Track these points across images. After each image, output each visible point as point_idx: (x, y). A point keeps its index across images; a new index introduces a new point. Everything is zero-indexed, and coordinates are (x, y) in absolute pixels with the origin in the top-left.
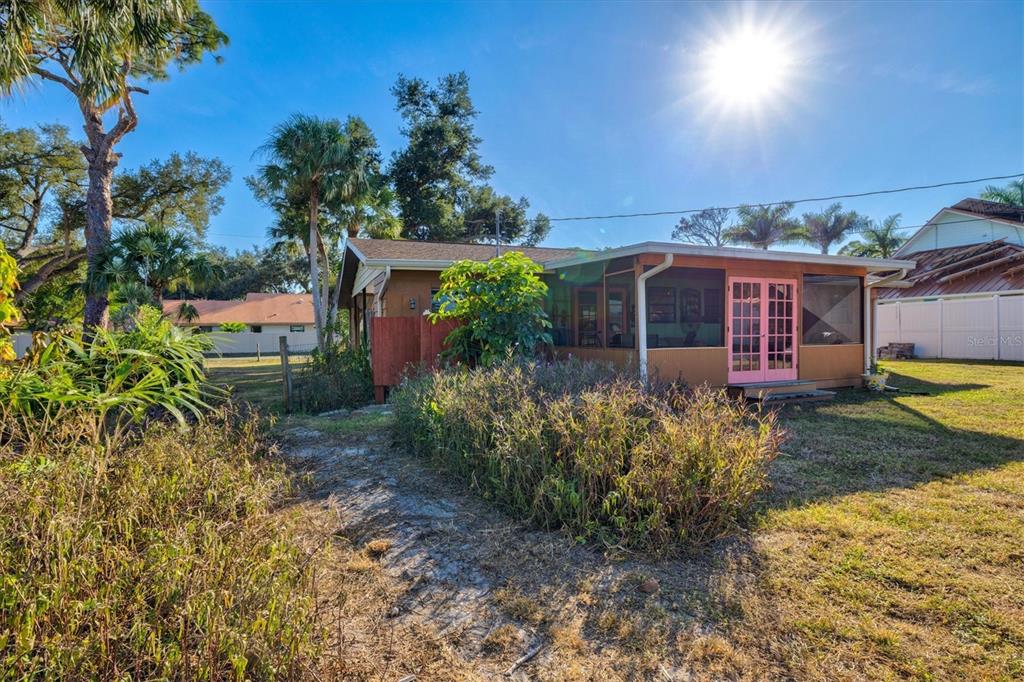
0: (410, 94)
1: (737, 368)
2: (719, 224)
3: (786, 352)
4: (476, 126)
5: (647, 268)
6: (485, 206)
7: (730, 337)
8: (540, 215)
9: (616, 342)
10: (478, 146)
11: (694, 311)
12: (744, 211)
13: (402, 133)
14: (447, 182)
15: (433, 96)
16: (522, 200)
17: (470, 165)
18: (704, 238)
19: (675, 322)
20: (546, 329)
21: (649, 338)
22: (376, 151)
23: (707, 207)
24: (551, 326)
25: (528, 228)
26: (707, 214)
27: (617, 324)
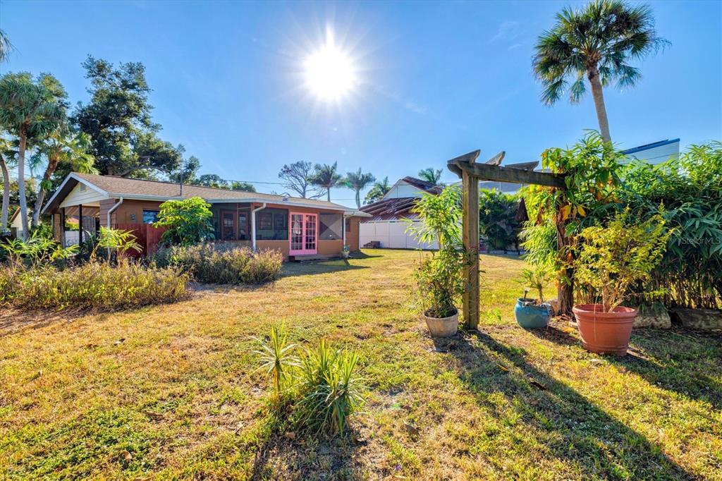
0: (98, 69)
1: (293, 249)
2: (306, 171)
3: (313, 242)
4: (149, 99)
5: (256, 207)
6: (151, 147)
7: (290, 236)
8: (192, 157)
9: (243, 238)
10: (150, 110)
11: (281, 225)
12: (317, 167)
13: (89, 91)
14: (123, 128)
15: (117, 75)
16: (180, 146)
17: (144, 121)
18: (298, 179)
19: (271, 229)
20: (212, 232)
21: (256, 236)
22: (65, 101)
23: (299, 160)
24: (214, 230)
25: (183, 165)
26: (299, 165)
27: (243, 229)
